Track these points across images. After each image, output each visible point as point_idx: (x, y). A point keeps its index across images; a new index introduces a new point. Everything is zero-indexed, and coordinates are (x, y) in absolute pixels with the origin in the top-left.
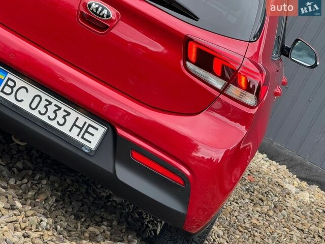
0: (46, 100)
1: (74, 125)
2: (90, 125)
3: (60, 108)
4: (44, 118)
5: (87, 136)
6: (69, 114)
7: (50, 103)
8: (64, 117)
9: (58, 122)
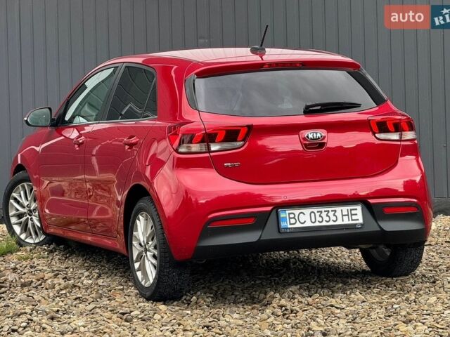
0: (318, 212)
1: (343, 216)
2: (351, 210)
3: (328, 211)
4: (324, 223)
5: (354, 217)
6: (335, 211)
7: (321, 212)
8: (334, 215)
9: (333, 220)
